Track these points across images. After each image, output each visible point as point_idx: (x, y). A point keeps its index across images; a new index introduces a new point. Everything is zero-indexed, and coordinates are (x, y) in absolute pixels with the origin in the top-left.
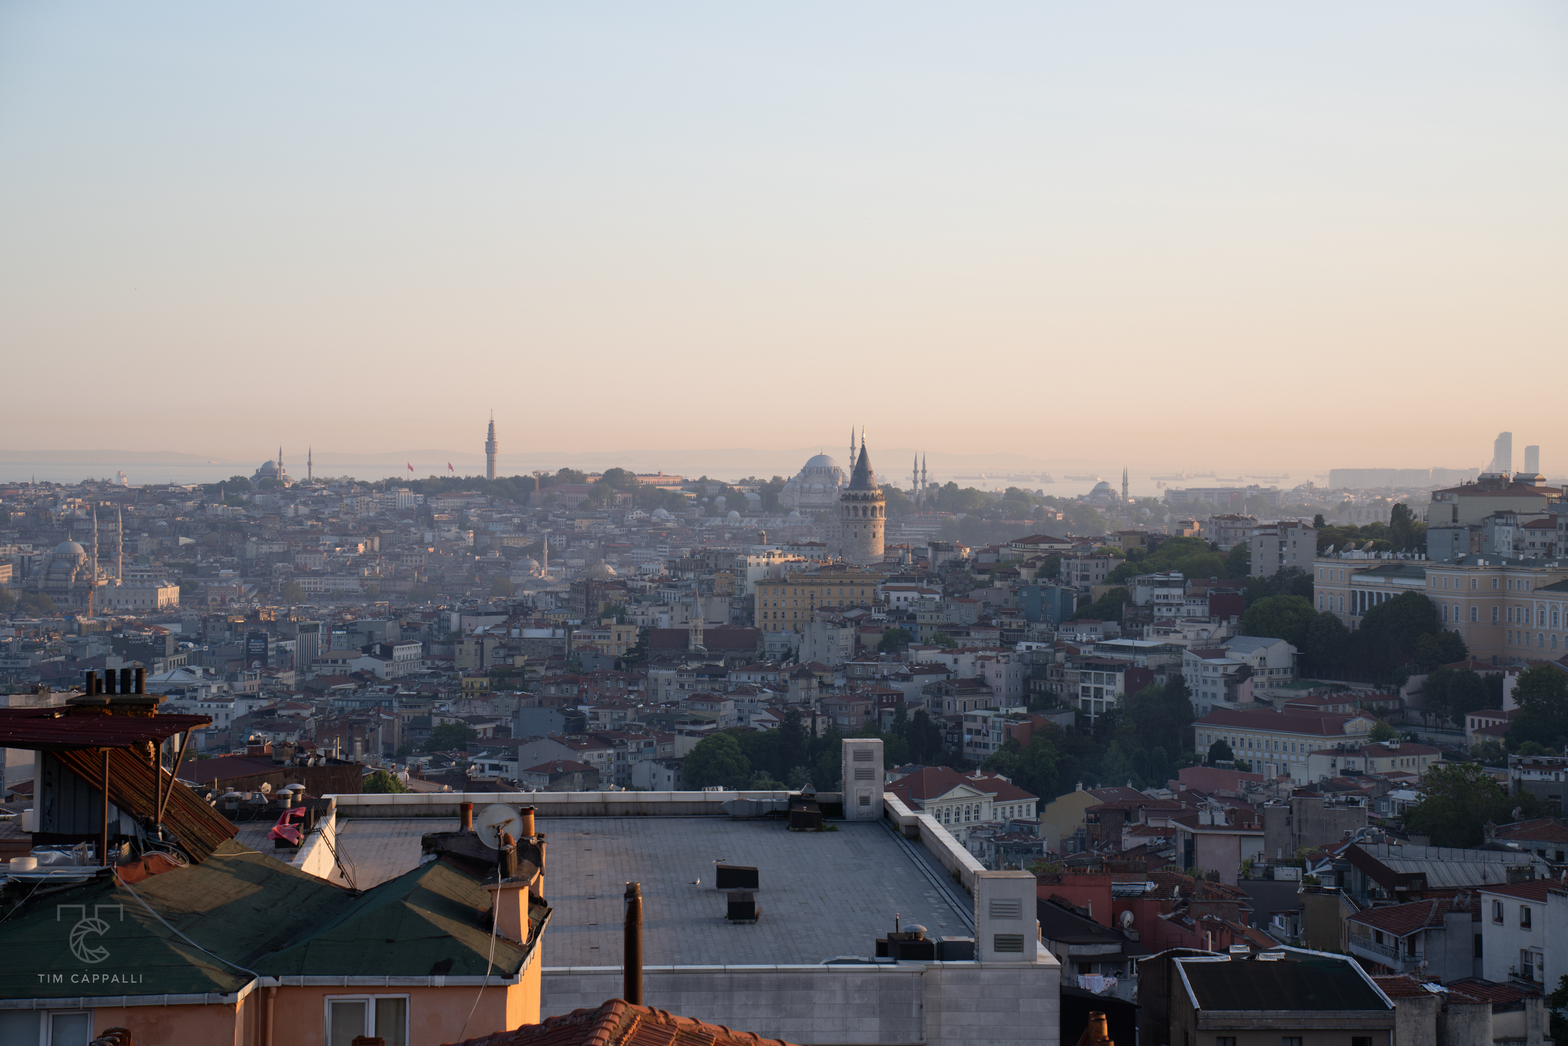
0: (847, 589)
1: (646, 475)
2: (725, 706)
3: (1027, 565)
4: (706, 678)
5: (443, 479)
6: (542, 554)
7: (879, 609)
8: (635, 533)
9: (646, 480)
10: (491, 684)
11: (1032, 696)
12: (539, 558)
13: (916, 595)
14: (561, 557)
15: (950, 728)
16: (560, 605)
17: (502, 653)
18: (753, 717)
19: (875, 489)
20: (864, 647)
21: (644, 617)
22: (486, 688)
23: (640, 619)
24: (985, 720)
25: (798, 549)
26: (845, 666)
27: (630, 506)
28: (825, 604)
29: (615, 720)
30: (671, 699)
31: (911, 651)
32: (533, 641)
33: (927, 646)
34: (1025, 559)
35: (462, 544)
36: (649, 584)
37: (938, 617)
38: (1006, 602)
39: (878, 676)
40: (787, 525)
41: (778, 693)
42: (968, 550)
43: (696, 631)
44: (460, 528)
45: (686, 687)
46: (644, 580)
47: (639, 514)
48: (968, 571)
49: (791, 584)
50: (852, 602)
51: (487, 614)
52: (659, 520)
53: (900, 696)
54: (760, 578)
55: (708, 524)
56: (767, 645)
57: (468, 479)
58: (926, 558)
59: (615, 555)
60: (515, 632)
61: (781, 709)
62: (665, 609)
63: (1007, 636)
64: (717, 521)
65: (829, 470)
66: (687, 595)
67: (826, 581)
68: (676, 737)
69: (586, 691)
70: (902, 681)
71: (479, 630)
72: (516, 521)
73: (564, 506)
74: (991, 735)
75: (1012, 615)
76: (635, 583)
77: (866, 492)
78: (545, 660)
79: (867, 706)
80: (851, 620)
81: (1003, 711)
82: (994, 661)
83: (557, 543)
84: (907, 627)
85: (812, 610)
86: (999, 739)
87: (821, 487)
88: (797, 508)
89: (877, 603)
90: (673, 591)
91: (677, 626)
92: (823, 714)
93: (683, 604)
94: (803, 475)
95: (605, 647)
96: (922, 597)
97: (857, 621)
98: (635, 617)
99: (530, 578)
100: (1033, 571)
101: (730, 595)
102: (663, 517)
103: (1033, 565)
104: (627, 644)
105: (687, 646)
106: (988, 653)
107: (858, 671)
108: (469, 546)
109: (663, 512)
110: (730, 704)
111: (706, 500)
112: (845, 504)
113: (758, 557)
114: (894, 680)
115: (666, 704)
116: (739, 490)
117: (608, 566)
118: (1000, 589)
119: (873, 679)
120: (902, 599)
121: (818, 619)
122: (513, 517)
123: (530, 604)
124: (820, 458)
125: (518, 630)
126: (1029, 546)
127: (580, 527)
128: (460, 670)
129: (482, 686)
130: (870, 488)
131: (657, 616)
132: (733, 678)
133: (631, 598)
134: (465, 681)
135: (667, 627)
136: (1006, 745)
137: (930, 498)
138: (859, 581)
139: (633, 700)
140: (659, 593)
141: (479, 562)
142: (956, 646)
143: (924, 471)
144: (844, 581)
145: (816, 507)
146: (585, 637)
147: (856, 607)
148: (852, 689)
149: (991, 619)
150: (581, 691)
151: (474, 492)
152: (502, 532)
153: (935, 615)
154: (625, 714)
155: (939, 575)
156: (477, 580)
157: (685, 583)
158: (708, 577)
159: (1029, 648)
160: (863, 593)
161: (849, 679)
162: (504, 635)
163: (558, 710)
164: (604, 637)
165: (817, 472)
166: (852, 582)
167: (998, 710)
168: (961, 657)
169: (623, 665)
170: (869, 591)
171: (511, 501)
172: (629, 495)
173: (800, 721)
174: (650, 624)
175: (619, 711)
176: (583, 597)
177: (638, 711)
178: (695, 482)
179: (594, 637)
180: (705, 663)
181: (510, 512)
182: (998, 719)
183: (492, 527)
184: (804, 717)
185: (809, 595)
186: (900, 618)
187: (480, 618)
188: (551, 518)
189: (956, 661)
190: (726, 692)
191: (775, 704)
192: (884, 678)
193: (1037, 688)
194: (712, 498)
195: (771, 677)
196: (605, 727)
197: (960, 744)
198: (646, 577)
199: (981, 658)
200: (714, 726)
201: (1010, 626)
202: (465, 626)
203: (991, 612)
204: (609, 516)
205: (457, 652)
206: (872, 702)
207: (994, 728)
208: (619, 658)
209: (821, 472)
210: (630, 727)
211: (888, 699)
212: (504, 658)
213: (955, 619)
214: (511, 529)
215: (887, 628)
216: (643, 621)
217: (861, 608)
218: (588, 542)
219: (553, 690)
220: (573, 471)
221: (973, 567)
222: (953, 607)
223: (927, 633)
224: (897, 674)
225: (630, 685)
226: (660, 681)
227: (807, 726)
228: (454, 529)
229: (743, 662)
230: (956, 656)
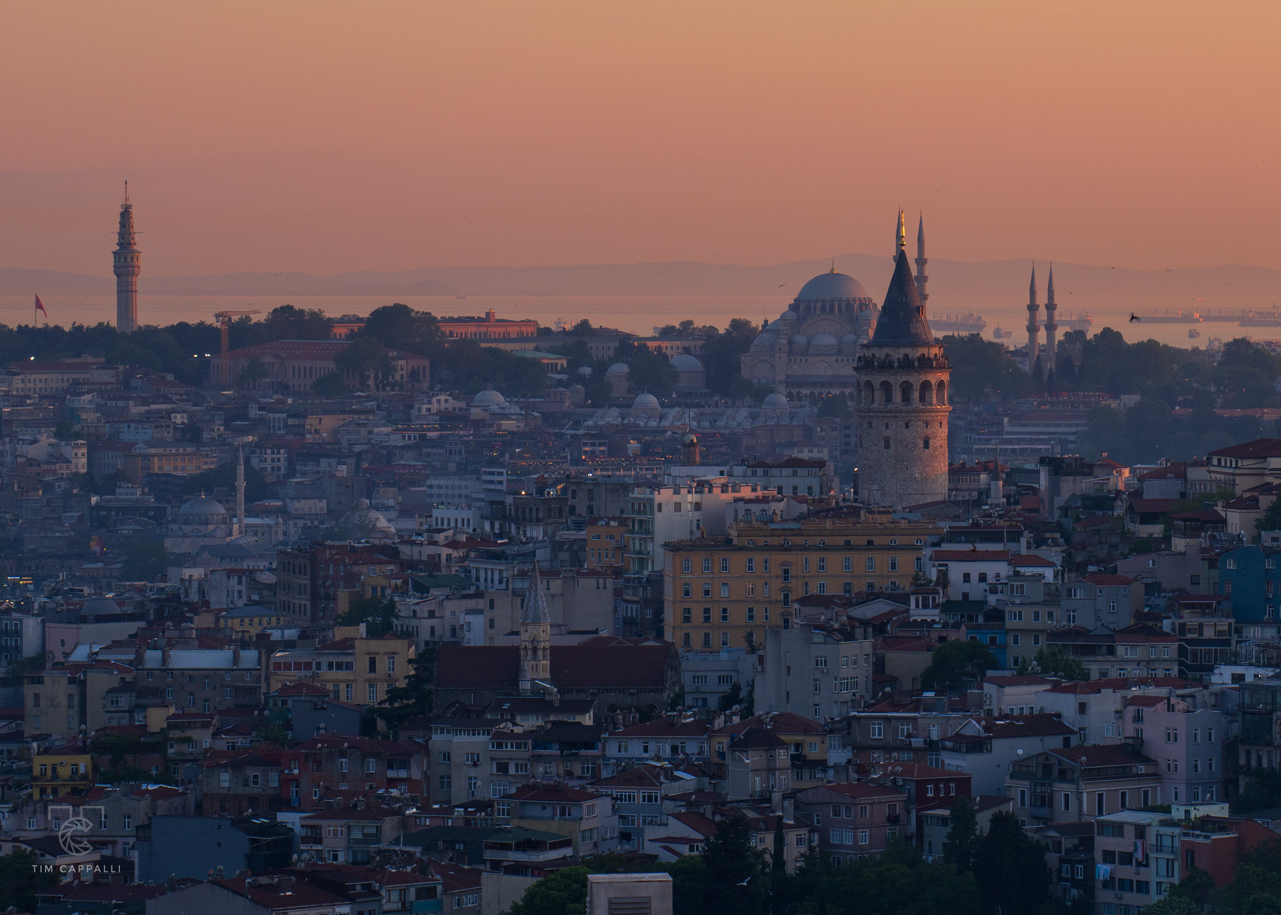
0: (860, 560)
1: (460, 320)
2: (591, 809)
3: (1241, 504)
4: (555, 751)
5: (23, 330)
6: (233, 489)
7: (925, 600)
8: (434, 443)
9: (459, 329)
10: (95, 768)
11: (1242, 781)
12: (228, 498)
13: (1002, 569)
14: (275, 497)
15: (1068, 851)
16: (256, 597)
17: (125, 701)
18: (651, 833)
19: (928, 345)
20: (893, 681)
21: (433, 622)
22: (84, 777)
23: (425, 625)
24: (1141, 831)
25: (766, 474)
26: (849, 720)
27: (426, 385)
28: (814, 590)
29: (357, 841)
30: (478, 797)
31: (989, 688)
32: (191, 675)
33: (1023, 677)
34: (1238, 491)
35: (63, 470)
36: (445, 552)
37: (1050, 615)
38: (1195, 581)
39: (917, 742)
40: (759, 423)
41: (706, 780)
42: (1126, 472)
43: (535, 650)
44: (57, 435)
45: (512, 770)
46: (435, 543)
47: (443, 402)
48: (1119, 518)
49: (741, 549)
50: (870, 586)
51: (101, 619)
52: (487, 416)
53: (964, 783)
54: (680, 534)
55: (590, 423)
56: (687, 678)
57: (78, 330)
58: (1035, 491)
59: (392, 491)
60: (152, 658)
61: (709, 815)
62: (480, 604)
63: (1195, 654)
64: (611, 417)
65: (849, 306)
66: (523, 575)
67: (816, 541)
68: (484, 875)
69: (296, 781)
70: (969, 751)
71: (80, 654)
72: (179, 419)
73: (284, 388)
74: (1153, 863)
75: (1204, 609)
76: (416, 549)
77: (908, 351)
78: (211, 716)
79: (892, 807)
80: (864, 623)
81: (1178, 813)
82: (1162, 706)
83: (268, 466)
84: (984, 638)
85: (786, 602)
86: (1170, 873)
87: (831, 341)
88: (782, 388)
89: (921, 587)
90: (498, 566)
91: (502, 641)
92: (798, 824)
93: (515, 593)
94: (793, 315)
95: (343, 687)
96: (1017, 574)
97: (877, 627)
98: (414, 622)
99: (207, 541)
100: (1253, 516)
101: (617, 573)
102: (494, 408)
103: (1251, 504)
104: (389, 678)
105: (515, 680)
106: (1152, 691)
107: (876, 733)
108: (76, 474)
109: (495, 399)
110: (603, 806)
111: (586, 371)
112: (863, 378)
113: (677, 492)
114: (952, 750)
115: (465, 806)
116: (659, 349)
117: (374, 514)
118: (1184, 554)
119: (908, 748)
120: (974, 578)
121: (796, 621)
122: (174, 411)
123: (194, 597)
124: (831, 279)
125: (159, 653)
126: (1246, 462)
127: (317, 432)
128: (35, 738)
129: (75, 772)
130: (917, 341)
131: (463, 619)
132: (612, 750)
133: (405, 582)
134: (40, 763)
135: (481, 643)
136: (1183, 884)
137: (1065, 362)
138: (886, 540)
139: (396, 800)
140: (467, 571)
141: (98, 507)
142: (1086, 676)
143: (1051, 307)
144: (854, 540)
145: (823, 384)
146: (298, 666)
147: (877, 596)
148: (862, 770)
149: (1160, 619)
150: (286, 781)
151: (89, 359)
152: (149, 444)
153: (1043, 611)
154: (378, 828)
155: (1059, 527)
156: (95, 547)
157: (523, 549)
158: (572, 535)
159: (1238, 678)
160: (893, 566)
161: (858, 748)
162: (131, 663)
163: (234, 823)
164: (339, 666)
165: (823, 309)
166: (870, 543)
167: (1168, 810)
168: (1092, 699)
169: (381, 725)
170: (906, 561)
171: (170, 377)
172: (425, 363)
173: (748, 840)
174: (447, 638)
175: (364, 823)
176: (305, 580)
177: (405, 822)
178: (564, 332)
179: (319, 665)
180: (552, 718)
181: (167, 400)
182: (1168, 830)
183: (128, 434)
184: (758, 830)
185: (780, 572)
186: (970, 618)
187: (84, 626)
188: (254, 412)
189: (1082, 708)
190: (596, 780)
191: (698, 804)
192: (932, 746)
193: (1254, 763)
194: (601, 367)
195: (692, 748)
196: (335, 858)
197: (1088, 885)
198: (440, 538)
199: (1135, 701)
200: (568, 852)
201: (1201, 634)
202: (54, 646)
203: (1162, 602)
204: (379, 408)
205: (29, 701)
206: (903, 797)
207: (1159, 848)
208: (371, 711)
209: (832, 309)
210: (387, 857)
211: (937, 791)
212: (131, 712)
213: (1086, 620)
214: (168, 436)
215: (942, 639)
216: (433, 630)
217: (889, 597)
218: (334, 461)
219: (225, 779)
220: (302, 312)
221: (1130, 509)
222: (1080, 594)
223: (1026, 649)
224: (958, 738)
225: (390, 767)
226: (454, 759)
227: (764, 851)
228: (46, 440)
229: (634, 716)
230: (1082, 698)
